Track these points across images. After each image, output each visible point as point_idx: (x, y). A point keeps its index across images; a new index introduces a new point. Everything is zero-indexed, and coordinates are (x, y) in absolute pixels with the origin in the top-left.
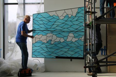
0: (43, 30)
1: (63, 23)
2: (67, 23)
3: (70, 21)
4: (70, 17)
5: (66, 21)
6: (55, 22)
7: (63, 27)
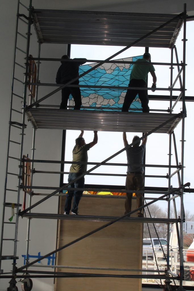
0: (84, 90)
1: (112, 79)
2: (117, 78)
3: (122, 75)
4: (121, 70)
5: (116, 76)
6: (100, 77)
7: (111, 85)
